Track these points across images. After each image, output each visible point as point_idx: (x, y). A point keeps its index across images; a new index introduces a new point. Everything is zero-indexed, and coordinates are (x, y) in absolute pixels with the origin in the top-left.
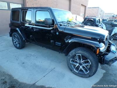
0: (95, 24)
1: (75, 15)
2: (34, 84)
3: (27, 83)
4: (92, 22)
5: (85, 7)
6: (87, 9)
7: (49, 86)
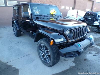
0: (95, 19)
1: (77, 10)
2: (6, 63)
3: (2, 61)
4: (93, 17)
5: (93, 2)
6: (95, 4)
7: (15, 67)
